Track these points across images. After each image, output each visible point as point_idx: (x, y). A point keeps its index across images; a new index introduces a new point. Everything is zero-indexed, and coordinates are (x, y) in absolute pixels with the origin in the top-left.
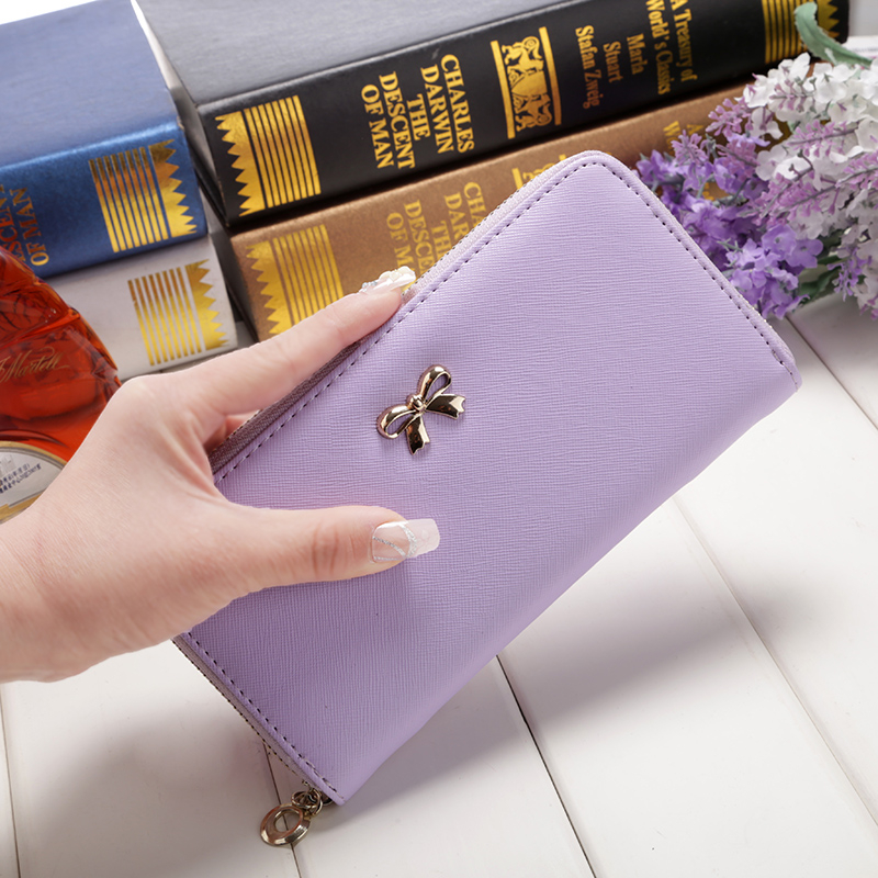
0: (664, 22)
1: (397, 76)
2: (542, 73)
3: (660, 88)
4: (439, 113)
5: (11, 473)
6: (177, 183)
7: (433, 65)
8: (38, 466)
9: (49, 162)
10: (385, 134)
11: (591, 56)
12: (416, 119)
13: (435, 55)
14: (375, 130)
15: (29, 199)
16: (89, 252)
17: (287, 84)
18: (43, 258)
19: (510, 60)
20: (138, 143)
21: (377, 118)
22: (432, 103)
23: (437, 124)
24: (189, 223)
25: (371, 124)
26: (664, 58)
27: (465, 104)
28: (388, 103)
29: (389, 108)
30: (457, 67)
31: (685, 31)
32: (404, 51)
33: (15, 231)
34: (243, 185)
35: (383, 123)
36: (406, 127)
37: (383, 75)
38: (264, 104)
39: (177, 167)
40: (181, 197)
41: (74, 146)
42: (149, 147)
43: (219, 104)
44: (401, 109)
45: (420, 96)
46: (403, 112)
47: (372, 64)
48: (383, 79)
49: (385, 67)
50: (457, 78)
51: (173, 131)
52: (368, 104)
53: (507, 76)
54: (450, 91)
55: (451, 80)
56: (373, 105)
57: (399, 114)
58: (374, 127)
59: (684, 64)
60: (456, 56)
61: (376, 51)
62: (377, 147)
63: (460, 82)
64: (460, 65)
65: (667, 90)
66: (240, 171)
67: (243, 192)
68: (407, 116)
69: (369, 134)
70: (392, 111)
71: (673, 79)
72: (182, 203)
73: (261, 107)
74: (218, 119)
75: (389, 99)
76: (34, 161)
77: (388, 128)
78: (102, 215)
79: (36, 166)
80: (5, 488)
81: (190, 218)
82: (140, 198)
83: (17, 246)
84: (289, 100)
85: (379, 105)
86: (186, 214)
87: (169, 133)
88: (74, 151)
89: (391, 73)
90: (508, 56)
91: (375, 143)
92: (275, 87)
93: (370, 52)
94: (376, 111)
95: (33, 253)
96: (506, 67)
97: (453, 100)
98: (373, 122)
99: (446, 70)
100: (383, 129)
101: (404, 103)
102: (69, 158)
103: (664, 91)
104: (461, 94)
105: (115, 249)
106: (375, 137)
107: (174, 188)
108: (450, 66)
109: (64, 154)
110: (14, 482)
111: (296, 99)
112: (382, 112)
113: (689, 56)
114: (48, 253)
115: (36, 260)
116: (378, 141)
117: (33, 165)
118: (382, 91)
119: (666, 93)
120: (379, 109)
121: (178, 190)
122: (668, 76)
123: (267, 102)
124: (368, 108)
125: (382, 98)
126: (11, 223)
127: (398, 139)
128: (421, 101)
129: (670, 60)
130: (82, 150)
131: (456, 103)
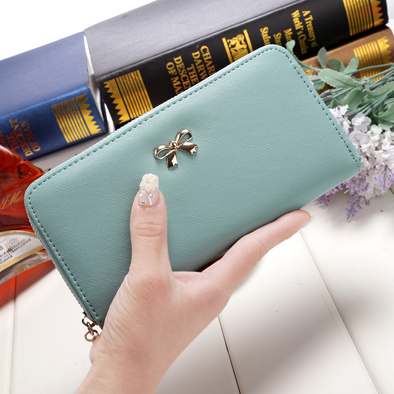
0: (300, 22)
1: (182, 57)
2: (247, 50)
3: (302, 51)
4: (201, 71)
5: (17, 243)
6: (90, 112)
7: (197, 51)
8: (30, 240)
9: (35, 108)
10: (179, 83)
11: (268, 40)
12: (192, 75)
13: (198, 47)
14: (174, 81)
15: (28, 124)
16: (57, 144)
17: (133, 65)
18: (38, 148)
19: (231, 45)
20: (71, 97)
21: (174, 76)
22: (198, 67)
23: (201, 76)
24: (98, 128)
25: (172, 79)
26: (302, 38)
27: (213, 67)
28: (178, 69)
29: (179, 72)
30: (208, 51)
31: (310, 25)
32: (184, 46)
33: (24, 138)
34: (118, 110)
35: (177, 78)
36: (188, 79)
37: (176, 57)
38: (124, 75)
39: (89, 105)
40: (92, 117)
41: (45, 100)
42: (77, 98)
43: (105, 77)
44: (184, 72)
45: (192, 65)
46: (186, 72)
47: (171, 53)
48: (175, 59)
49: (176, 53)
50: (208, 56)
51: (86, 90)
52: (170, 71)
53: (231, 52)
54: (206, 62)
55: (205, 57)
56: (172, 71)
57: (184, 74)
58: (173, 80)
59: (312, 40)
60: (207, 46)
61: (172, 47)
62: (176, 89)
63: (210, 57)
64: (209, 50)
65: (305, 52)
66: (116, 105)
67: (119, 113)
68: (187, 74)
69: (172, 83)
70: (181, 72)
71: (307, 47)
72: (93, 120)
73: (123, 76)
74: (105, 83)
75: (179, 68)
76: (29, 108)
77: (180, 80)
78: (59, 128)
79: (30, 110)
80: (15, 250)
81: (97, 126)
82: (75, 119)
83: (26, 144)
84: (135, 72)
85: (175, 70)
86: (96, 124)
87: (84, 91)
88: (45, 102)
89: (179, 56)
90: (231, 44)
91: (175, 87)
92: (129, 67)
93: (170, 48)
94: (173, 73)
95: (33, 146)
96: (230, 49)
97: (207, 65)
98: (173, 78)
99: (203, 52)
100: (178, 81)
101: (186, 69)
102: (43, 106)
103: (304, 52)
104: (211, 62)
105: (68, 142)
106: (174, 85)
107: (88, 114)
108: (205, 50)
109: (41, 104)
110: (19, 247)
111: (138, 71)
112: (176, 73)
113: (314, 36)
114: (39, 146)
115: (35, 149)
116: (176, 86)
117: (29, 110)
118: (175, 64)
119: (305, 54)
120: (175, 72)
121: (91, 115)
122: (305, 46)
123: (125, 74)
124: (170, 72)
125: (175, 67)
126: (22, 135)
127: (185, 85)
128: (193, 67)
129: (305, 39)
130: (49, 101)
131: (209, 66)
